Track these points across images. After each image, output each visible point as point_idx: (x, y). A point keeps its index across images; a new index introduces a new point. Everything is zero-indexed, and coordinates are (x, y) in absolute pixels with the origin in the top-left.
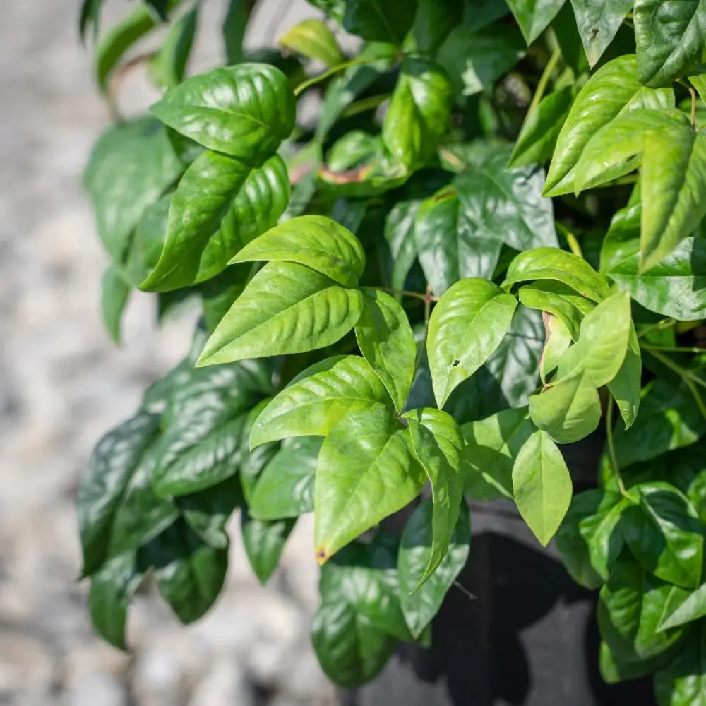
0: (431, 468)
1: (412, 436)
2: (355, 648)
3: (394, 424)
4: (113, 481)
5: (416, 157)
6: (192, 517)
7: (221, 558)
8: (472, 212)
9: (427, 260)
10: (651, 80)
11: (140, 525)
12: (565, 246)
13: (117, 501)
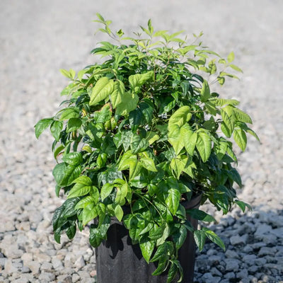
0: (99, 212)
1: (97, 207)
2: (96, 240)
3: (95, 205)
4: (58, 216)
5: (101, 166)
6: (70, 221)
7: (75, 227)
8: (110, 174)
9: (103, 181)
10: (133, 154)
11: (62, 223)
12: (124, 179)
13: (58, 219)
